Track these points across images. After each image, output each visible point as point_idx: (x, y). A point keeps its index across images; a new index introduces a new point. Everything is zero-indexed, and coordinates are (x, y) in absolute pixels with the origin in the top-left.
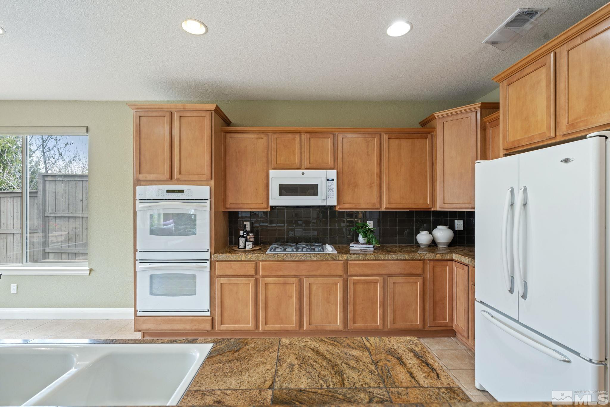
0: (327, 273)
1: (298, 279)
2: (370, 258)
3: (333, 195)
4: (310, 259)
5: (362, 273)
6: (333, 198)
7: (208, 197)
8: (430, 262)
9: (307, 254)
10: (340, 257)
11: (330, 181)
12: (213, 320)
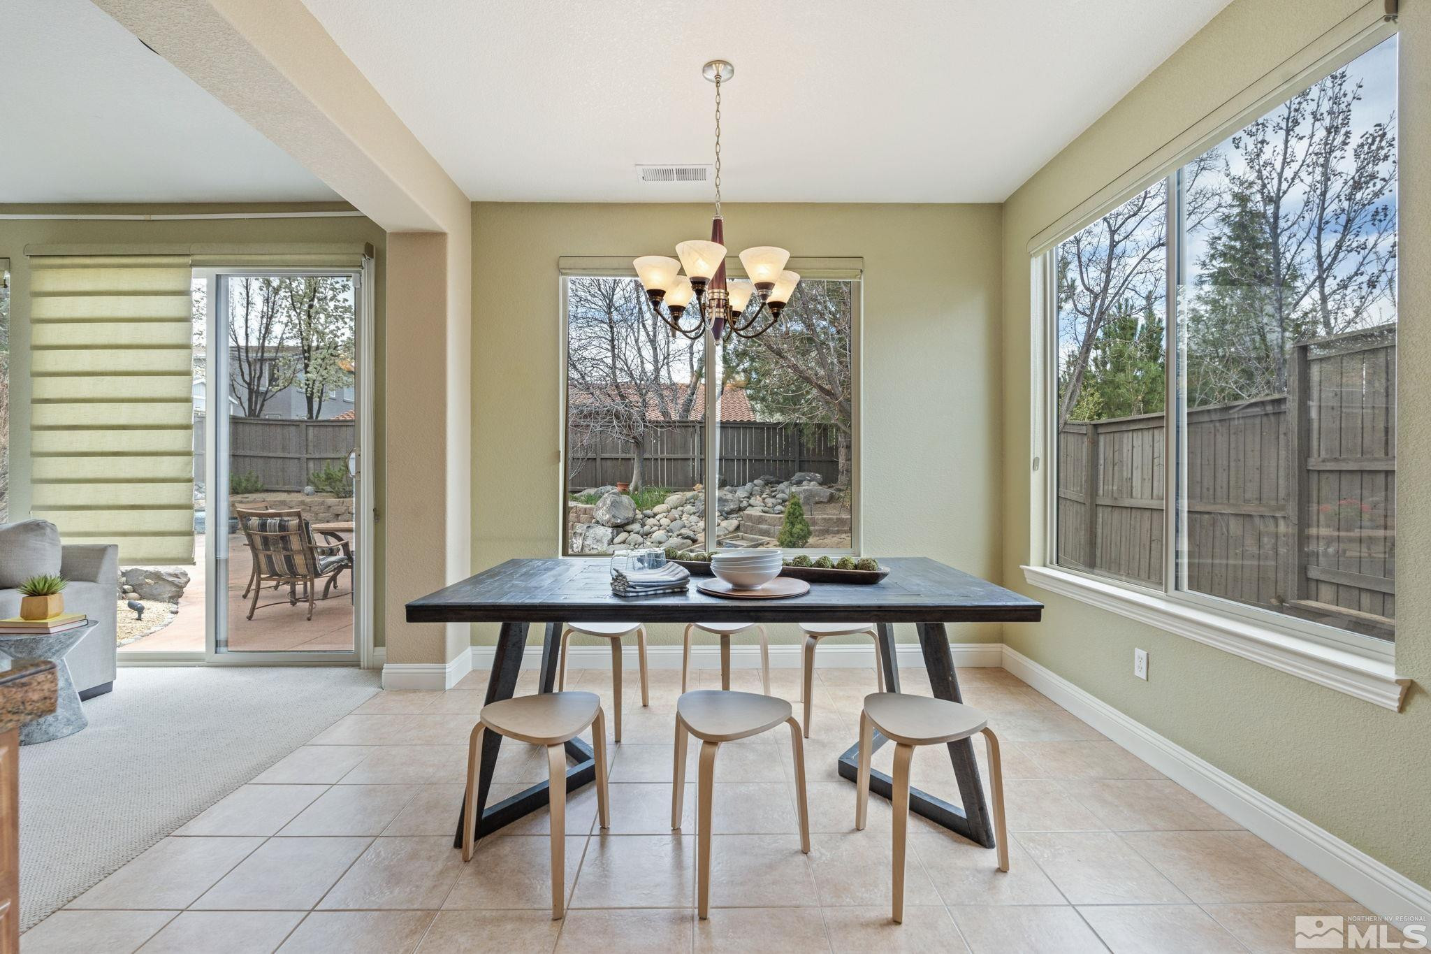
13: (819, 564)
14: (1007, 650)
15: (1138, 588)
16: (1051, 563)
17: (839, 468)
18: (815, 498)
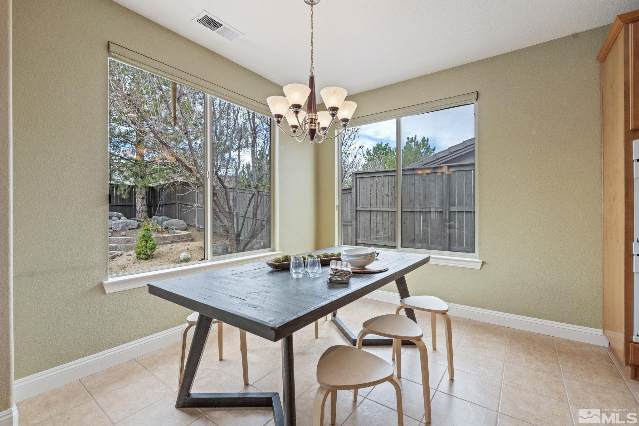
17: (137, 209)
18: (130, 227)
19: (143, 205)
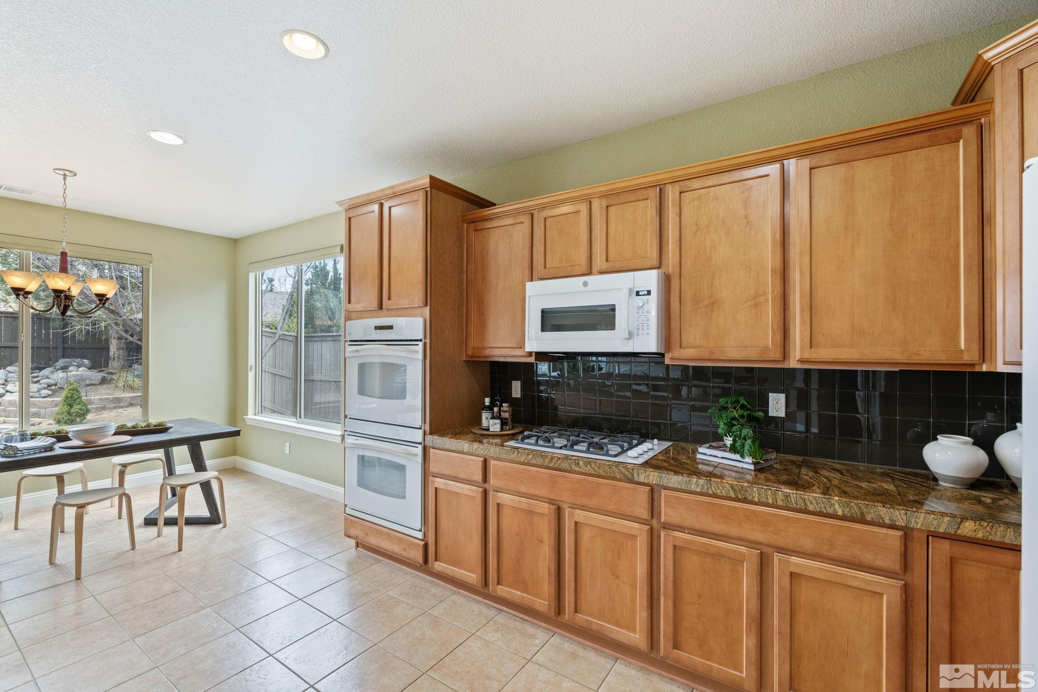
0: (612, 507)
1: (554, 507)
2: (718, 491)
3: (648, 329)
4: (578, 469)
5: (697, 526)
6: (648, 334)
7: (420, 336)
8: (936, 539)
9: (572, 456)
10: (643, 477)
11: (642, 295)
12: (426, 547)
13: (134, 427)
14: (238, 458)
15: (284, 419)
16: (258, 413)
17: (111, 354)
18: (87, 382)
19: (120, 349)
